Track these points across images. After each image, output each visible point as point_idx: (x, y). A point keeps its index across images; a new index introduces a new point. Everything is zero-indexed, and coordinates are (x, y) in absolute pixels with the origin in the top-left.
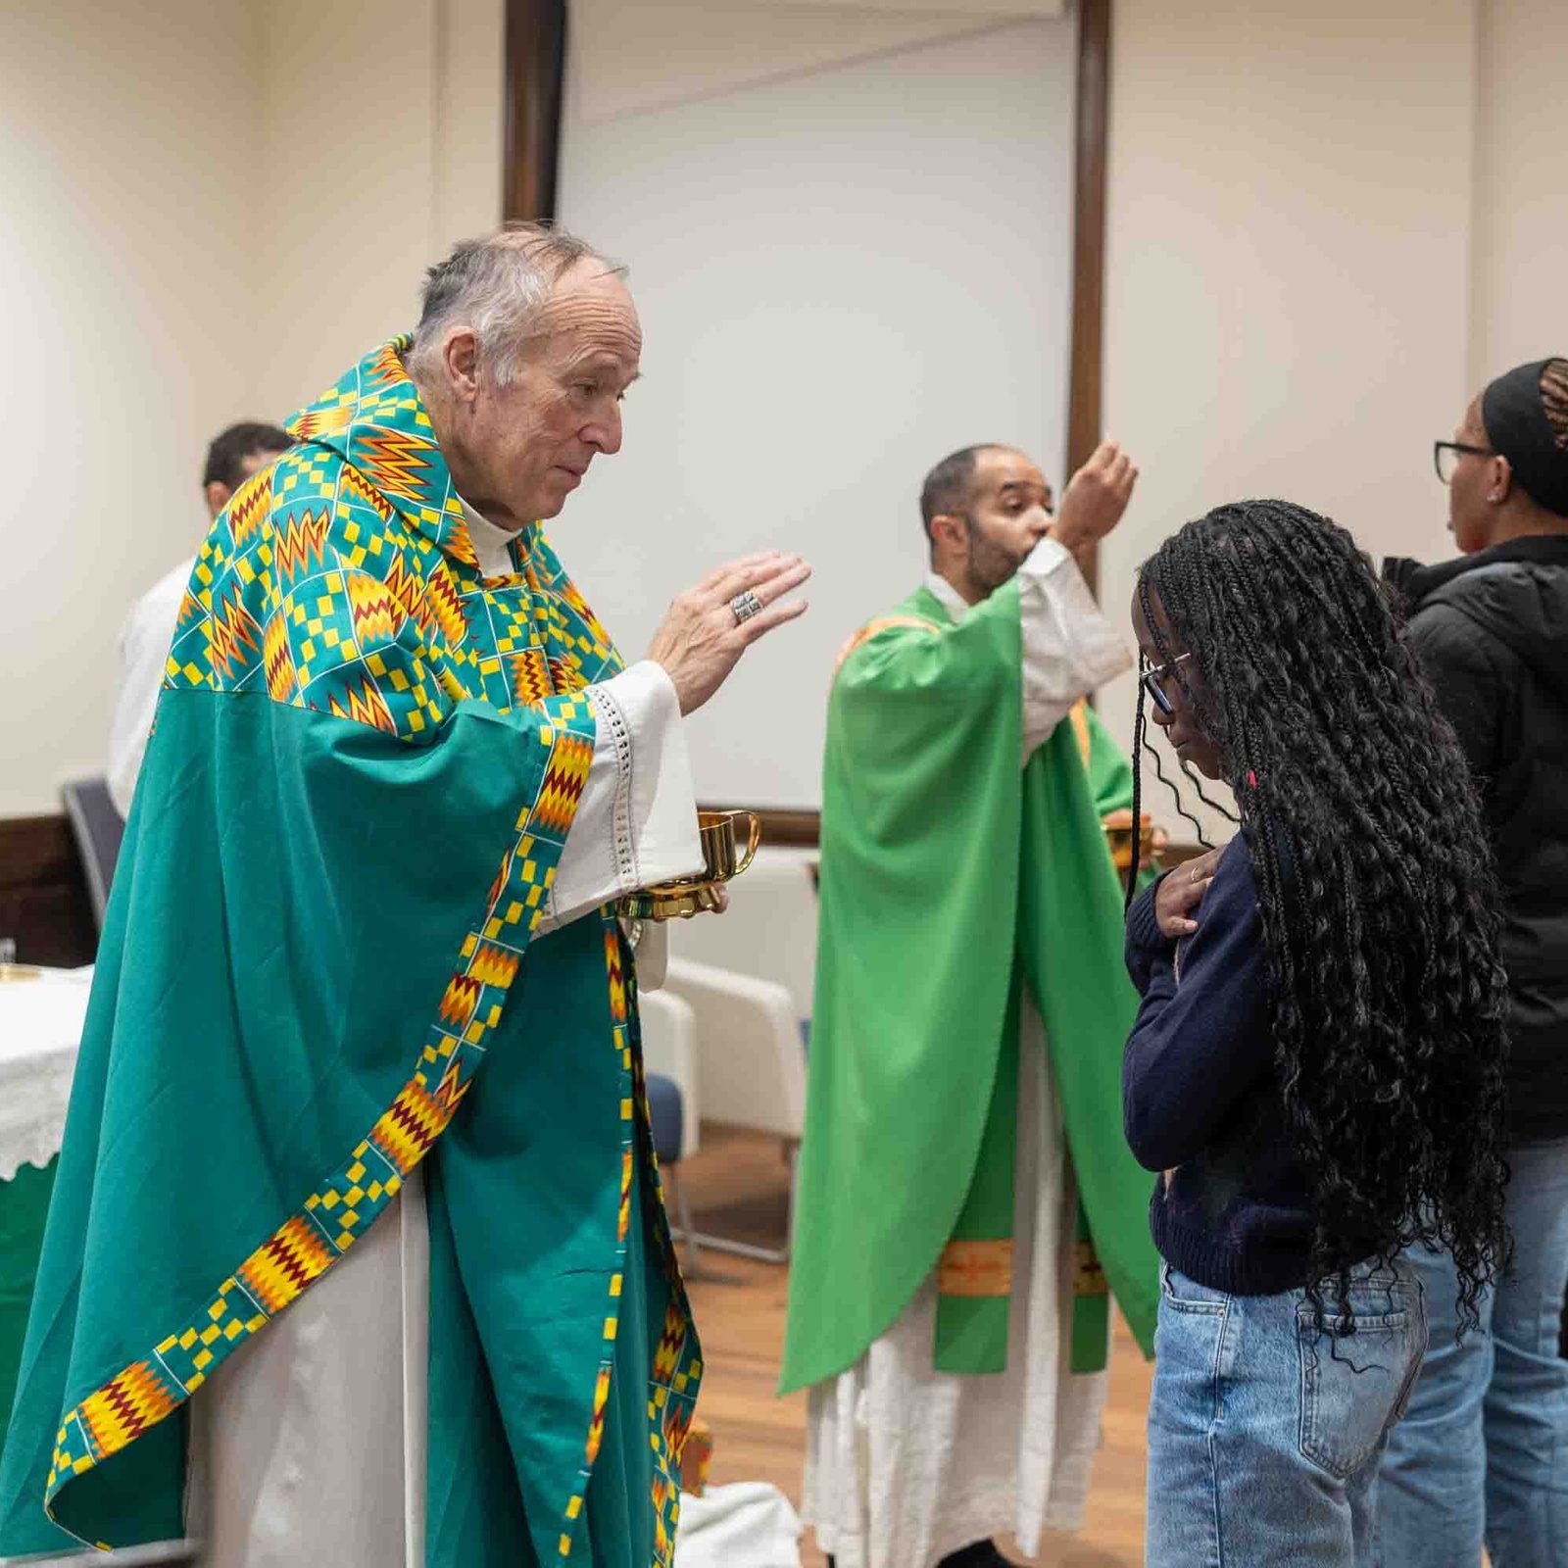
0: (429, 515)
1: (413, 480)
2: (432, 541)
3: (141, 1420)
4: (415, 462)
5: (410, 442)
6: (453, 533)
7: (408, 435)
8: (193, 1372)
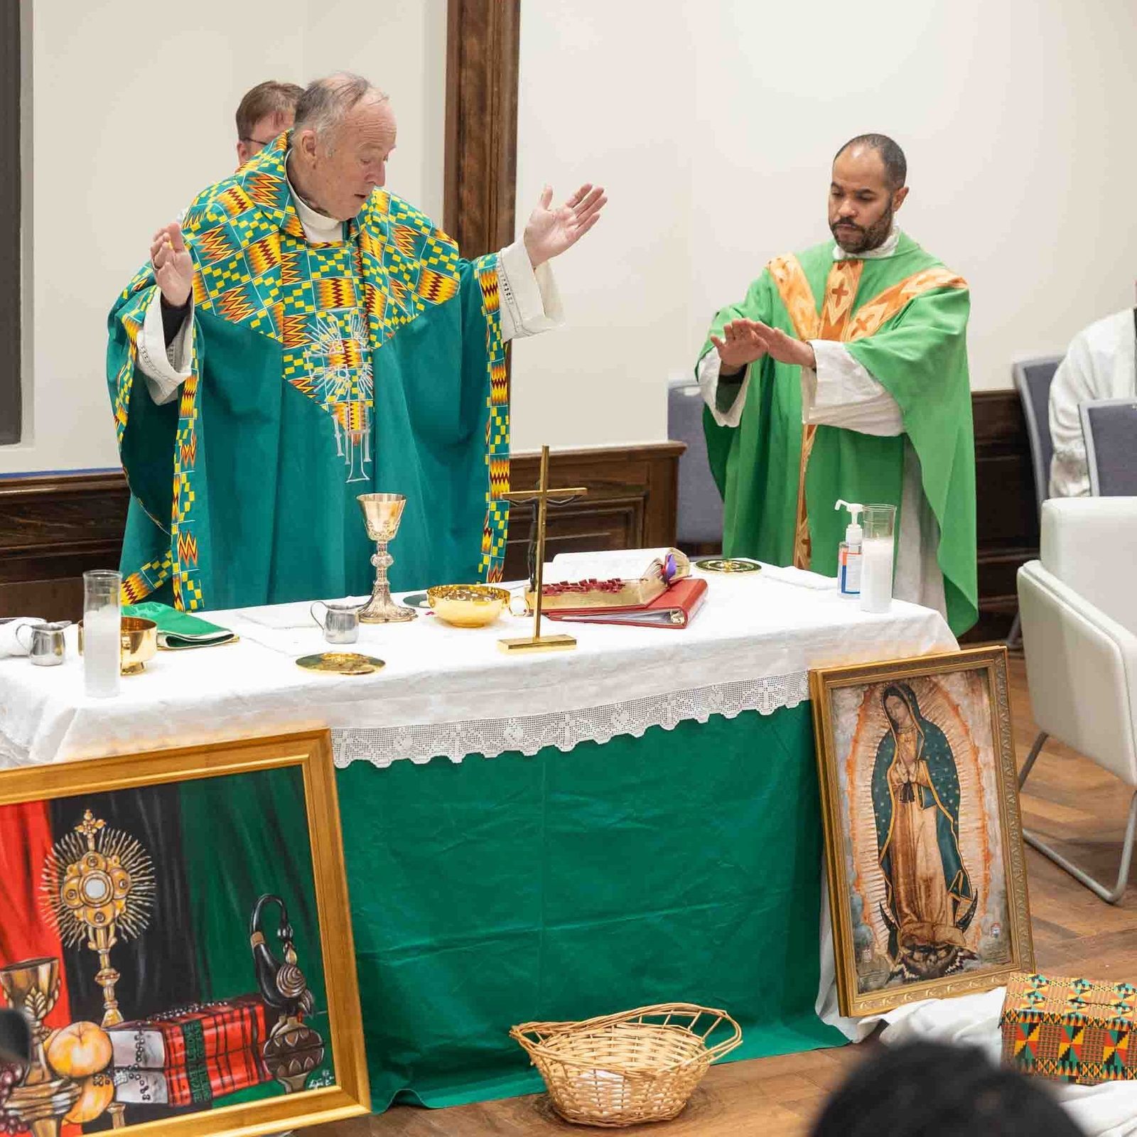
0: (278, 214)
1: (273, 197)
2: (278, 226)
3: (136, 597)
4: (274, 189)
5: (272, 179)
6: (288, 223)
7: (272, 176)
8: (158, 579)
